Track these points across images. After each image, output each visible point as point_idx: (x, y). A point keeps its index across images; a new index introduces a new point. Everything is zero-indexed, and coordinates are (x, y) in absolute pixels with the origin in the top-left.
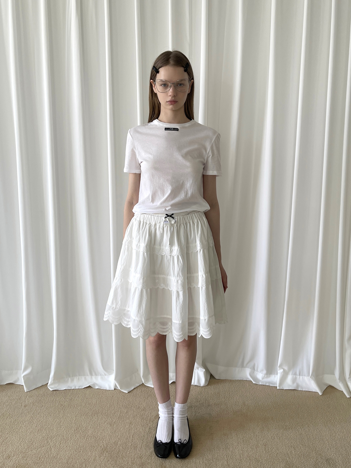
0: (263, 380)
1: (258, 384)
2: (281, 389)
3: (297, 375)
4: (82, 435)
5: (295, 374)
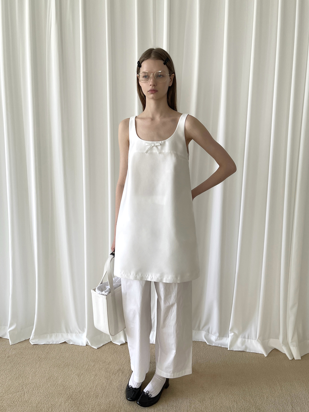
0: (216, 342)
1: (211, 345)
2: (231, 350)
3: (246, 338)
5: (244, 337)
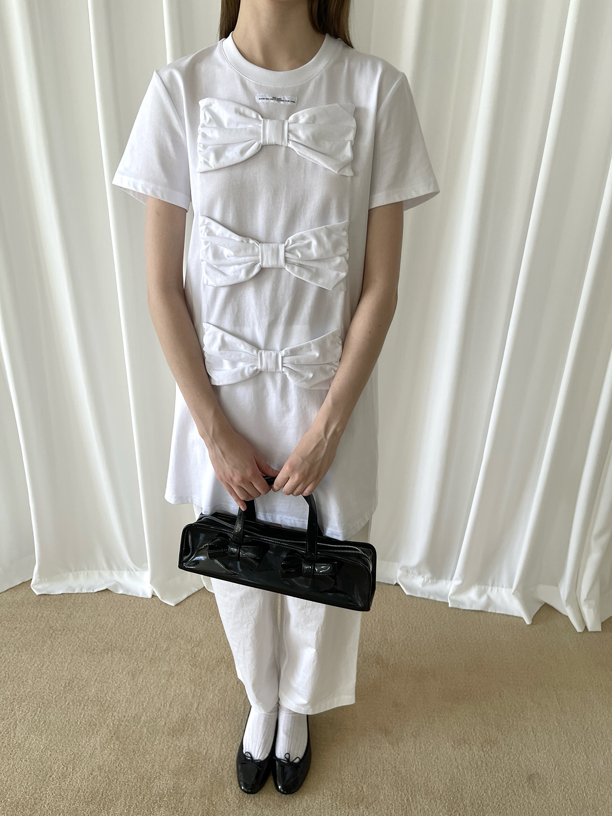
0: (424, 588)
4: (78, 698)
5: (485, 584)
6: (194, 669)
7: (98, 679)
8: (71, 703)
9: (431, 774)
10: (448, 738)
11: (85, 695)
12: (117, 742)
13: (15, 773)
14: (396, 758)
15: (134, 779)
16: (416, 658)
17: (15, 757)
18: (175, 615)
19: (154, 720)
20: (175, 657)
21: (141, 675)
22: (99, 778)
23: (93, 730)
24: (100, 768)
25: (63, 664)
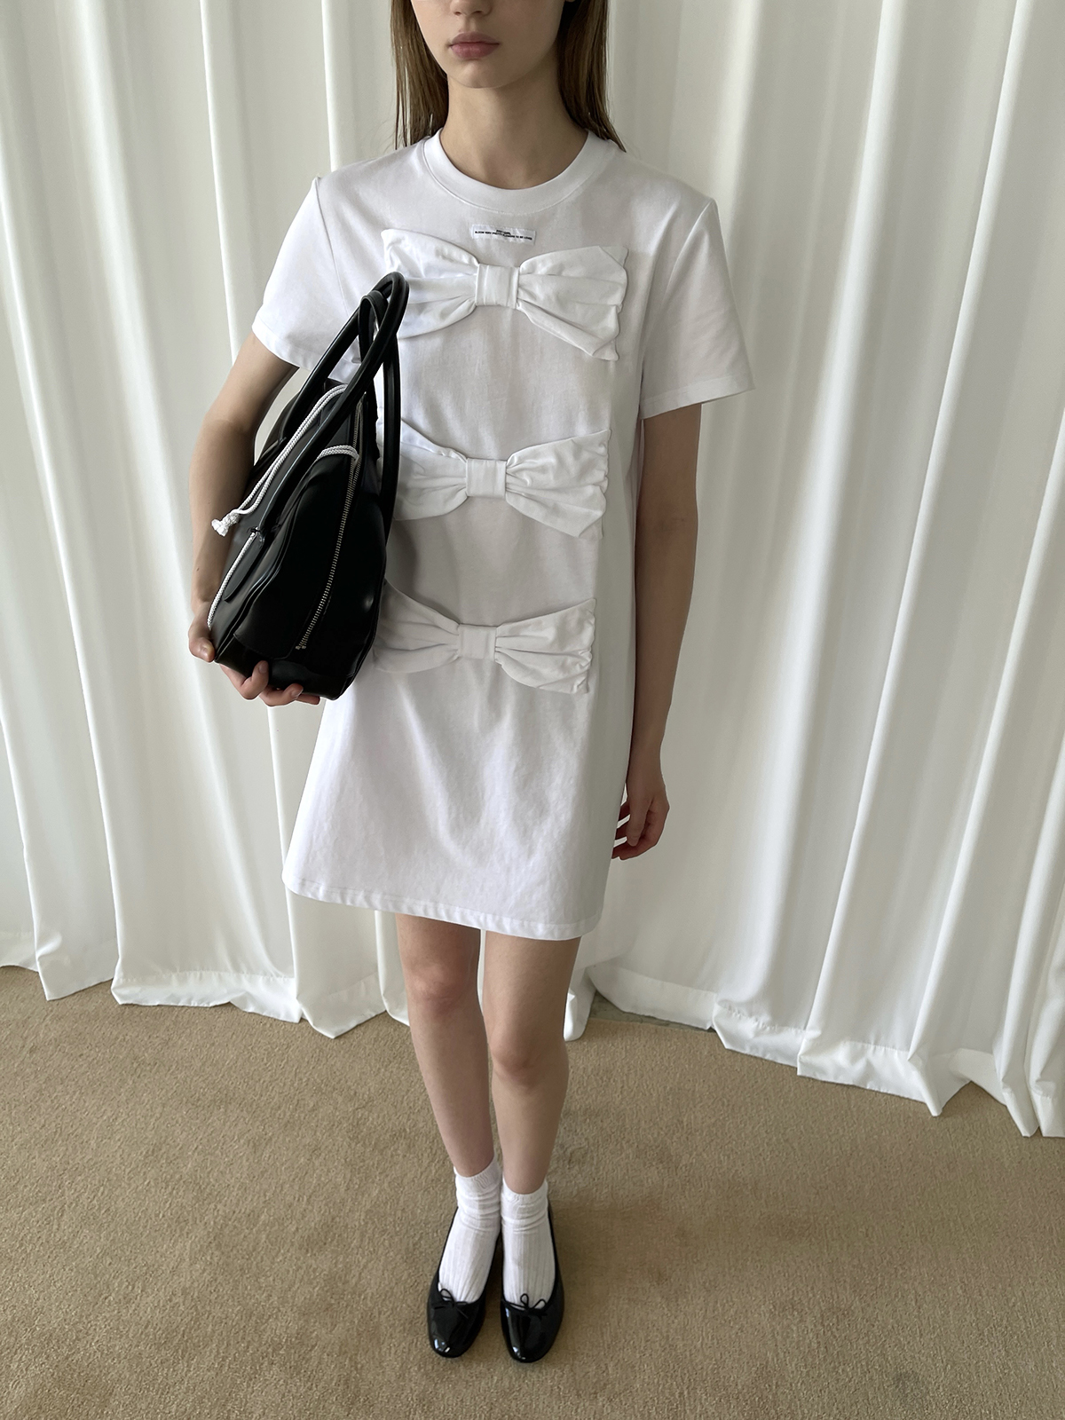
6: (353, 1145)
7: (200, 1147)
8: (152, 1183)
9: (727, 1355)
10: (764, 1297)
11: (175, 1173)
12: (217, 1253)
13: (53, 1288)
14: (670, 1322)
15: (236, 1315)
16: (729, 1158)
17: (55, 1262)
18: (335, 1054)
19: (281, 1221)
20: (325, 1123)
21: (268, 1146)
22: (182, 1308)
23: (182, 1229)
24: (185, 1292)
25: (148, 1118)
